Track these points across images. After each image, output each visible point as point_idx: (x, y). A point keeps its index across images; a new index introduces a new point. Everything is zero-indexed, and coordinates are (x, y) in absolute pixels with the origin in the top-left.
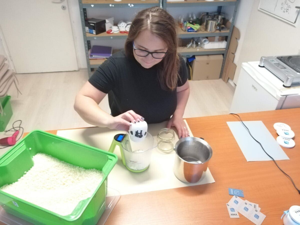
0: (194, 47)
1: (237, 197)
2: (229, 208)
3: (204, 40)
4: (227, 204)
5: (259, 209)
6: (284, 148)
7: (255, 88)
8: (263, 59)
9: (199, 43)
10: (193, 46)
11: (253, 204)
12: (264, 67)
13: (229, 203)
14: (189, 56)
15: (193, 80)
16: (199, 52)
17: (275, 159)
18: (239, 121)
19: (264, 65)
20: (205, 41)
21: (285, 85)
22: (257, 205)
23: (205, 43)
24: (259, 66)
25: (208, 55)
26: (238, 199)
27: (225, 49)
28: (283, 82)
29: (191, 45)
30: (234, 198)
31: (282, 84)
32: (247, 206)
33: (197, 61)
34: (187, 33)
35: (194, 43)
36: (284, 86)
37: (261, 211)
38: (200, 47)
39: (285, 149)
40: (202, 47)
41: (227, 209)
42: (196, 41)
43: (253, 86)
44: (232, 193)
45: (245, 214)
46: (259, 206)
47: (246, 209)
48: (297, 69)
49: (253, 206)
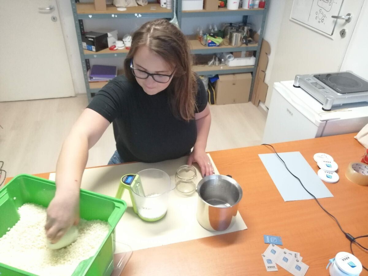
0: (217, 64)
1: (274, 246)
2: (265, 259)
4: (262, 254)
5: (300, 258)
6: (326, 183)
7: (290, 112)
8: (298, 77)
9: (223, 60)
10: (216, 64)
11: (293, 253)
12: (299, 87)
13: (265, 254)
14: (211, 75)
15: (217, 105)
16: (222, 70)
17: (316, 198)
18: (274, 153)
19: (299, 84)
20: (229, 57)
21: (325, 108)
22: (298, 254)
23: (230, 60)
24: (294, 86)
25: (234, 74)
26: (276, 248)
27: (253, 67)
28: (323, 104)
29: (213, 63)
30: (270, 247)
32: (287, 256)
33: (220, 82)
34: (207, 48)
35: (217, 59)
36: (323, 109)
37: (303, 261)
38: (223, 64)
40: (226, 65)
41: (262, 260)
42: (219, 57)
43: (288, 110)
44: (269, 241)
45: (284, 265)
46: (301, 255)
47: (286, 260)
48: (337, 89)
49: (294, 255)
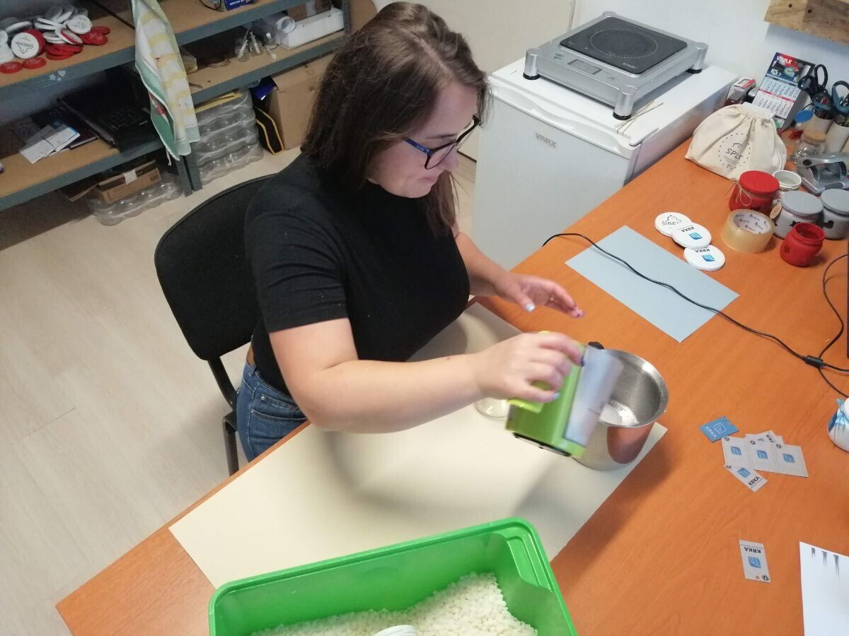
0: (258, 51)
1: (728, 440)
2: (734, 471)
3: (280, 22)
4: (725, 466)
5: (779, 440)
6: (711, 273)
7: (547, 141)
8: (533, 57)
9: (268, 35)
10: (254, 49)
11: (763, 435)
12: (538, 77)
13: (728, 462)
14: (254, 83)
16: (277, 63)
17: (720, 310)
18: (588, 246)
19: (538, 71)
20: (284, 25)
21: (620, 114)
22: (771, 433)
23: (287, 30)
24: (526, 77)
25: (304, 64)
26: (735, 441)
27: (342, 34)
29: (248, 47)
30: (727, 445)
31: (611, 112)
32: (759, 446)
33: (281, 92)
34: (227, 14)
35: (253, 37)
36: (616, 116)
37: (787, 442)
38: (272, 44)
39: (715, 274)
40: (278, 45)
41: (732, 475)
42: (259, 32)
43: (538, 137)
44: (715, 436)
45: (769, 465)
46: (777, 434)
47: (762, 454)
48: (624, 64)
49: (767, 439)
